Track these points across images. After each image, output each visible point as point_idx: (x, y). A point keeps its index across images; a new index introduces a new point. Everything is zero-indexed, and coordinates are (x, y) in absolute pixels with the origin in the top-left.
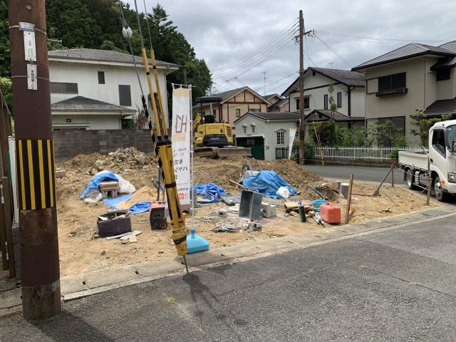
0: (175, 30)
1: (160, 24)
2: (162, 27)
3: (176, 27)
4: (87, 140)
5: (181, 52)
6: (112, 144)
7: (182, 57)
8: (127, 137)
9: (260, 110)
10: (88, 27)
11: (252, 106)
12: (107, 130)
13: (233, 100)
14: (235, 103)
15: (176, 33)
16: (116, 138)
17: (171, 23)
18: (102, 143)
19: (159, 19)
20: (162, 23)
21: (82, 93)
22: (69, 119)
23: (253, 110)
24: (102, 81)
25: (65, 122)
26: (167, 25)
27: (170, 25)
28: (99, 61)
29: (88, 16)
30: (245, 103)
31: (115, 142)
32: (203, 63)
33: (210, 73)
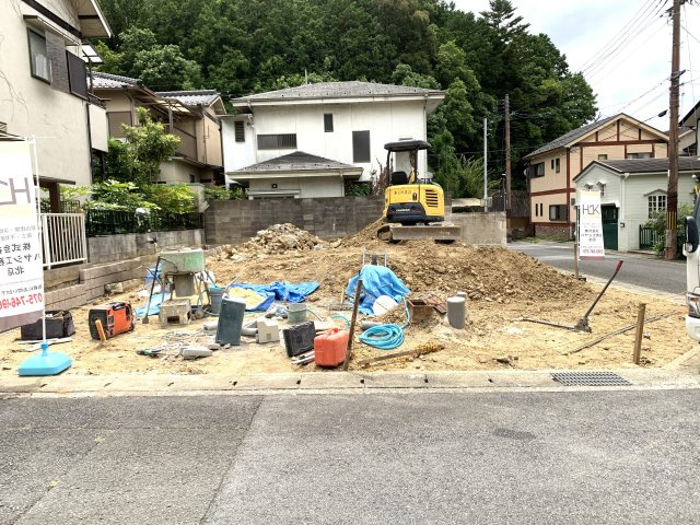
0: (526, 30)
1: (501, 26)
2: (504, 29)
3: (527, 26)
4: (287, 212)
5: (538, 65)
6: (321, 219)
7: (537, 73)
8: (342, 208)
9: (652, 155)
10: (376, 49)
11: (632, 149)
12: (314, 199)
13: (594, 141)
14: (597, 144)
15: (525, 35)
16: (326, 210)
17: (519, 19)
18: (307, 217)
19: (499, 16)
20: (504, 23)
21: (302, 147)
22: (274, 184)
23: (636, 155)
24: (329, 127)
25: (270, 188)
26: (512, 24)
27: (518, 24)
28: (322, 98)
29: (378, 33)
30: (618, 143)
31: (324, 215)
32: (579, 79)
33: (593, 94)
